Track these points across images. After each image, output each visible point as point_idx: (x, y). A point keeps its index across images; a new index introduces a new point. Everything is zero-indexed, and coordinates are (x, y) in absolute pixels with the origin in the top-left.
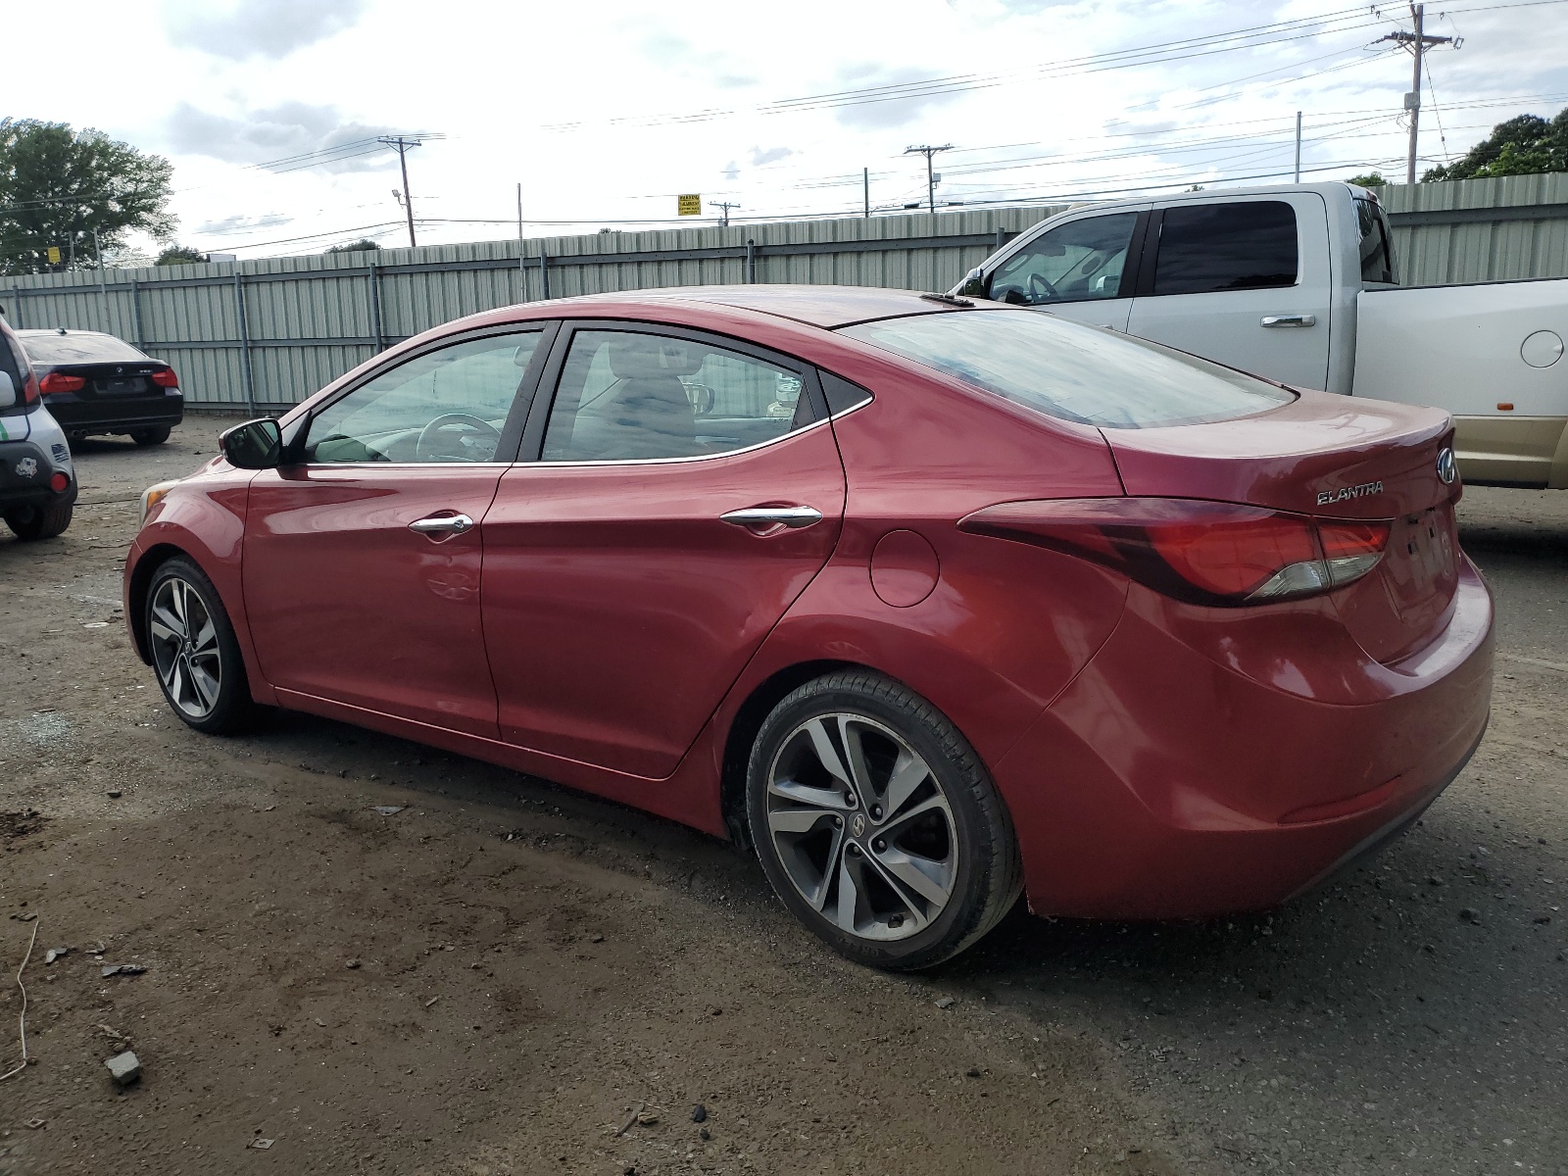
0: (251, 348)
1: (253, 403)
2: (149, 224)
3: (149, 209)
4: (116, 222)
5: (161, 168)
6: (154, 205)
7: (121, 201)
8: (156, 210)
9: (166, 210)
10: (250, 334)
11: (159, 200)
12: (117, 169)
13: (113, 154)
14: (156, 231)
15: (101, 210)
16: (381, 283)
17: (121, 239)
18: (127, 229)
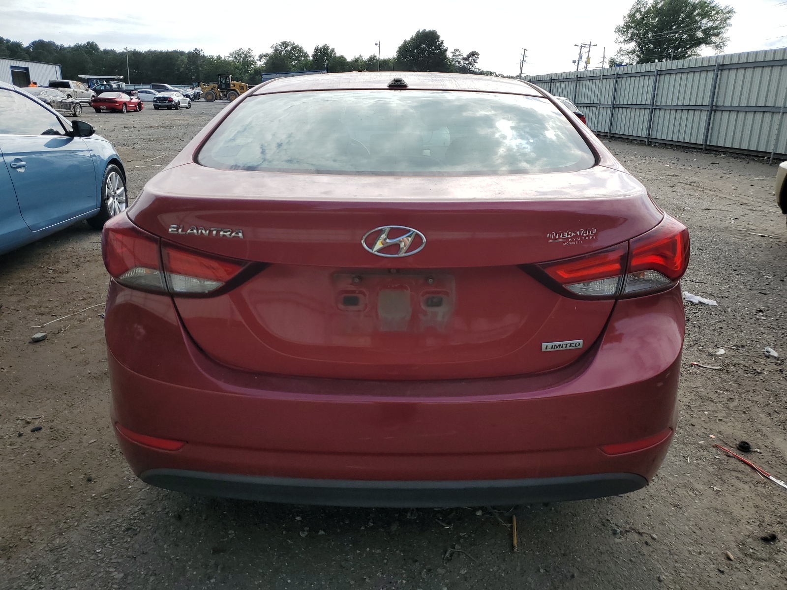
0: (655, 109)
1: (649, 138)
2: (714, 43)
3: (717, 35)
4: (698, 42)
5: (729, 12)
6: (719, 33)
7: (704, 31)
8: (720, 36)
9: (724, 36)
10: (656, 101)
11: (722, 30)
12: (705, 15)
13: (706, 7)
14: (716, 46)
15: (692, 37)
16: (721, 74)
17: (698, 52)
18: (703, 46)
